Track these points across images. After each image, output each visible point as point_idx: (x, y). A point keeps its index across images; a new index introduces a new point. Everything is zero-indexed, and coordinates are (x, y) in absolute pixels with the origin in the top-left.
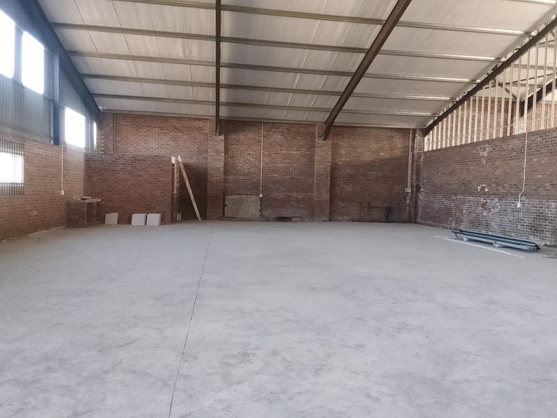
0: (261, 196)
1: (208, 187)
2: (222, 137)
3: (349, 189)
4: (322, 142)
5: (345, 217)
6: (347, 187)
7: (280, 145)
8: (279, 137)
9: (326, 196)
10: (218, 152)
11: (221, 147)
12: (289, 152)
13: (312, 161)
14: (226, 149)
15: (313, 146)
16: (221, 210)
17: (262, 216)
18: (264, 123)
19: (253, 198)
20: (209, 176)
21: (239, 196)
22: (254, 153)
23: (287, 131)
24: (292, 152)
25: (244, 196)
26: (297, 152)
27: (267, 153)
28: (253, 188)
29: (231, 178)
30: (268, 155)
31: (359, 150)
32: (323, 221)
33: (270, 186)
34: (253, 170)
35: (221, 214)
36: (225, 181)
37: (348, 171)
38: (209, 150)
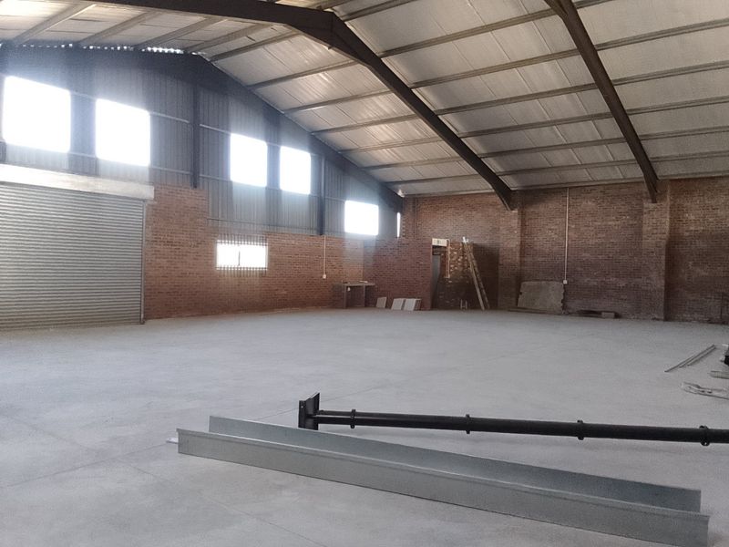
0: (565, 282)
1: (500, 272)
2: (515, 211)
3: (702, 272)
4: (652, 206)
5: (696, 315)
6: (698, 270)
7: (593, 215)
8: (590, 203)
9: (660, 283)
10: (510, 230)
11: (515, 223)
12: (604, 223)
13: (639, 233)
14: (523, 225)
15: (641, 212)
16: (514, 299)
17: (564, 308)
18: (570, 188)
19: (555, 284)
20: (501, 258)
21: (536, 283)
22: (556, 227)
23: (602, 195)
24: (610, 223)
25: (543, 282)
26: (617, 223)
27: (573, 226)
28: (554, 272)
29: (528, 259)
30: (575, 228)
31: (720, 213)
32: (654, 319)
33: (579, 269)
34: (556, 248)
35: (514, 303)
36: (522, 263)
37: (701, 244)
38: (501, 228)
